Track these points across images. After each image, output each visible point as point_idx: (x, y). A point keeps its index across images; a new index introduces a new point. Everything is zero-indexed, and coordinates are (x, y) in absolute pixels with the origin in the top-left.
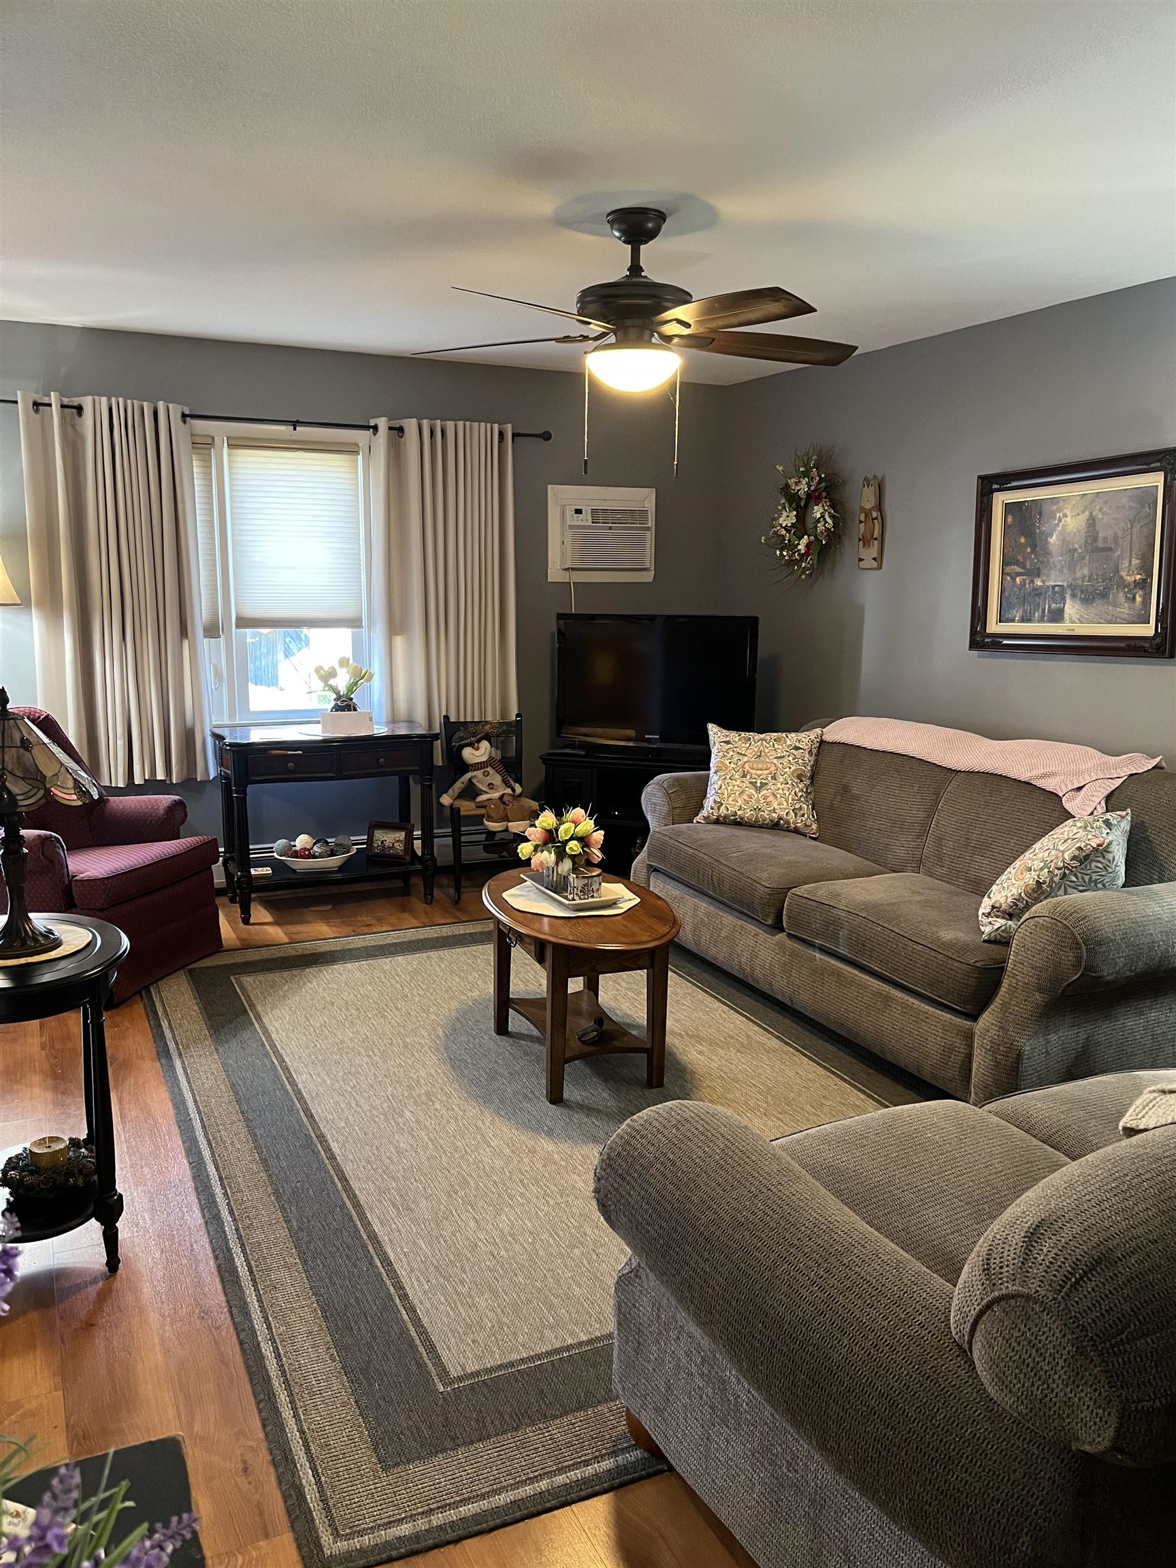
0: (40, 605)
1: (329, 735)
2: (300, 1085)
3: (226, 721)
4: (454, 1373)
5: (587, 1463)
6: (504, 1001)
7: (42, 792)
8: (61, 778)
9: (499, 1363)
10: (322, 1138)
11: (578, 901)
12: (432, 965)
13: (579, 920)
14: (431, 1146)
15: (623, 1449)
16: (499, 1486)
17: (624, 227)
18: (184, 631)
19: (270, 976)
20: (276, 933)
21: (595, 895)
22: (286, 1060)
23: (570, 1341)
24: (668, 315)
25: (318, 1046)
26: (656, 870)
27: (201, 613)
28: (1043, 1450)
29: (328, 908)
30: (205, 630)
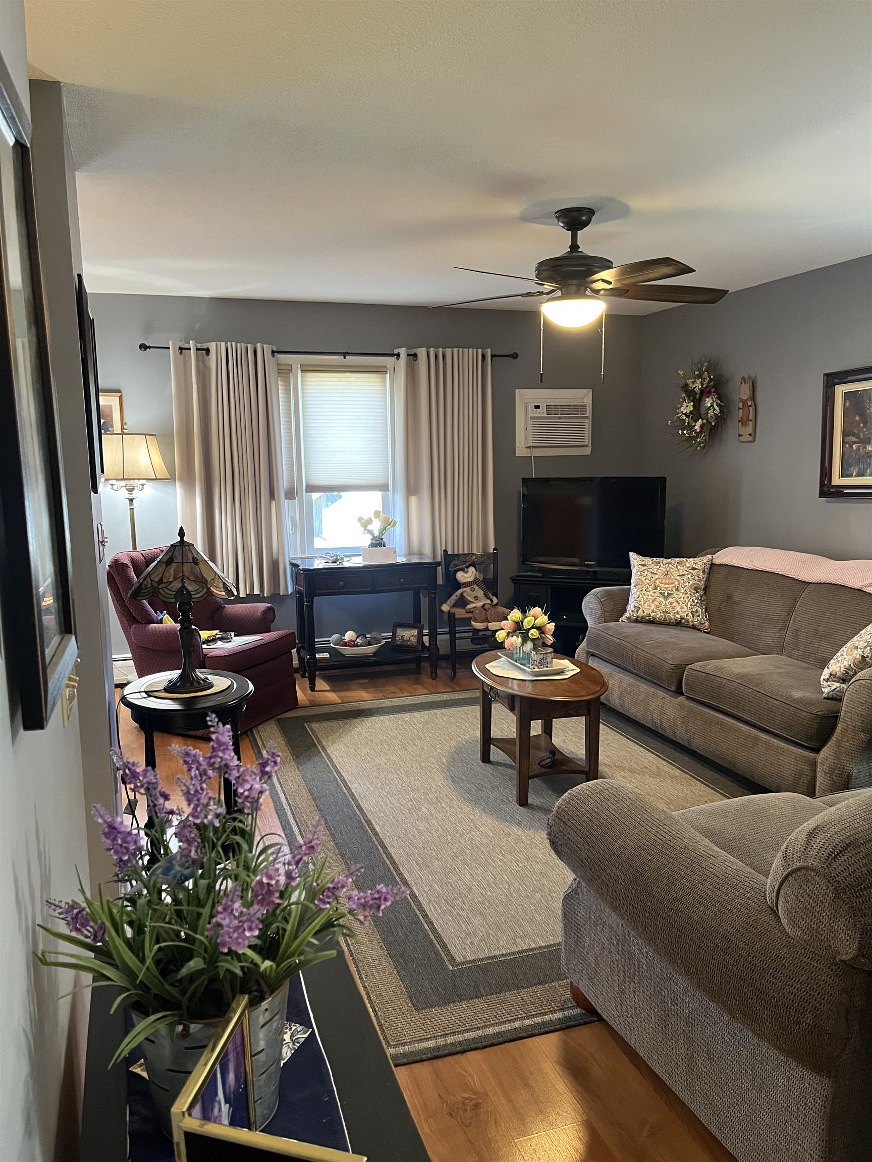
0: (181, 479)
1: (367, 563)
2: (353, 791)
3: (299, 555)
4: (458, 960)
5: (545, 1014)
6: (487, 740)
7: (205, 590)
8: (216, 582)
9: (488, 956)
10: (369, 822)
11: (537, 669)
12: (437, 718)
13: (538, 683)
14: (440, 829)
15: (568, 1008)
16: (488, 1023)
17: (566, 220)
18: (272, 495)
19: (330, 723)
20: (333, 697)
21: (549, 666)
22: (343, 774)
23: (533, 946)
24: (597, 276)
25: (364, 767)
26: (593, 655)
27: (283, 483)
28: (820, 963)
29: (366, 681)
30: (285, 494)
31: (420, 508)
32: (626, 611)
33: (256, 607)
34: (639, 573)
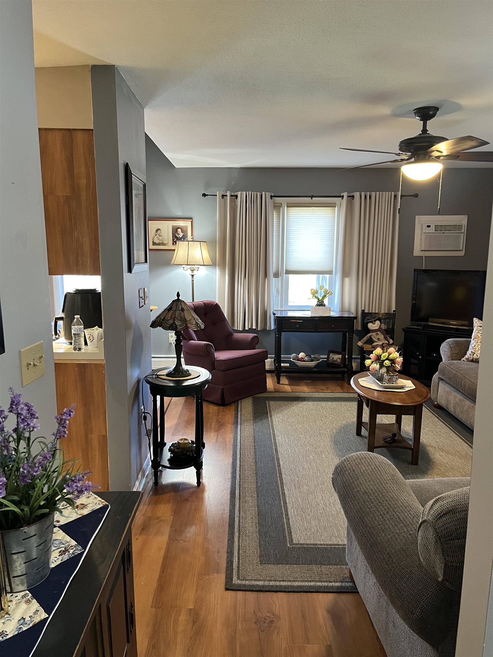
0: (219, 266)
1: (313, 315)
2: (277, 441)
3: (279, 309)
4: (295, 542)
5: (330, 582)
6: (360, 423)
9: (312, 543)
10: (278, 459)
11: (386, 385)
13: (385, 392)
14: (316, 469)
15: (346, 581)
16: (297, 580)
17: (420, 115)
18: (266, 275)
19: (280, 403)
20: (288, 388)
21: (394, 383)
22: (275, 431)
23: (341, 543)
24: (434, 148)
25: (288, 429)
26: (442, 380)
27: (272, 268)
29: (310, 381)
30: (274, 275)
31: (350, 284)
32: (466, 354)
33: (248, 335)
34: (477, 331)
